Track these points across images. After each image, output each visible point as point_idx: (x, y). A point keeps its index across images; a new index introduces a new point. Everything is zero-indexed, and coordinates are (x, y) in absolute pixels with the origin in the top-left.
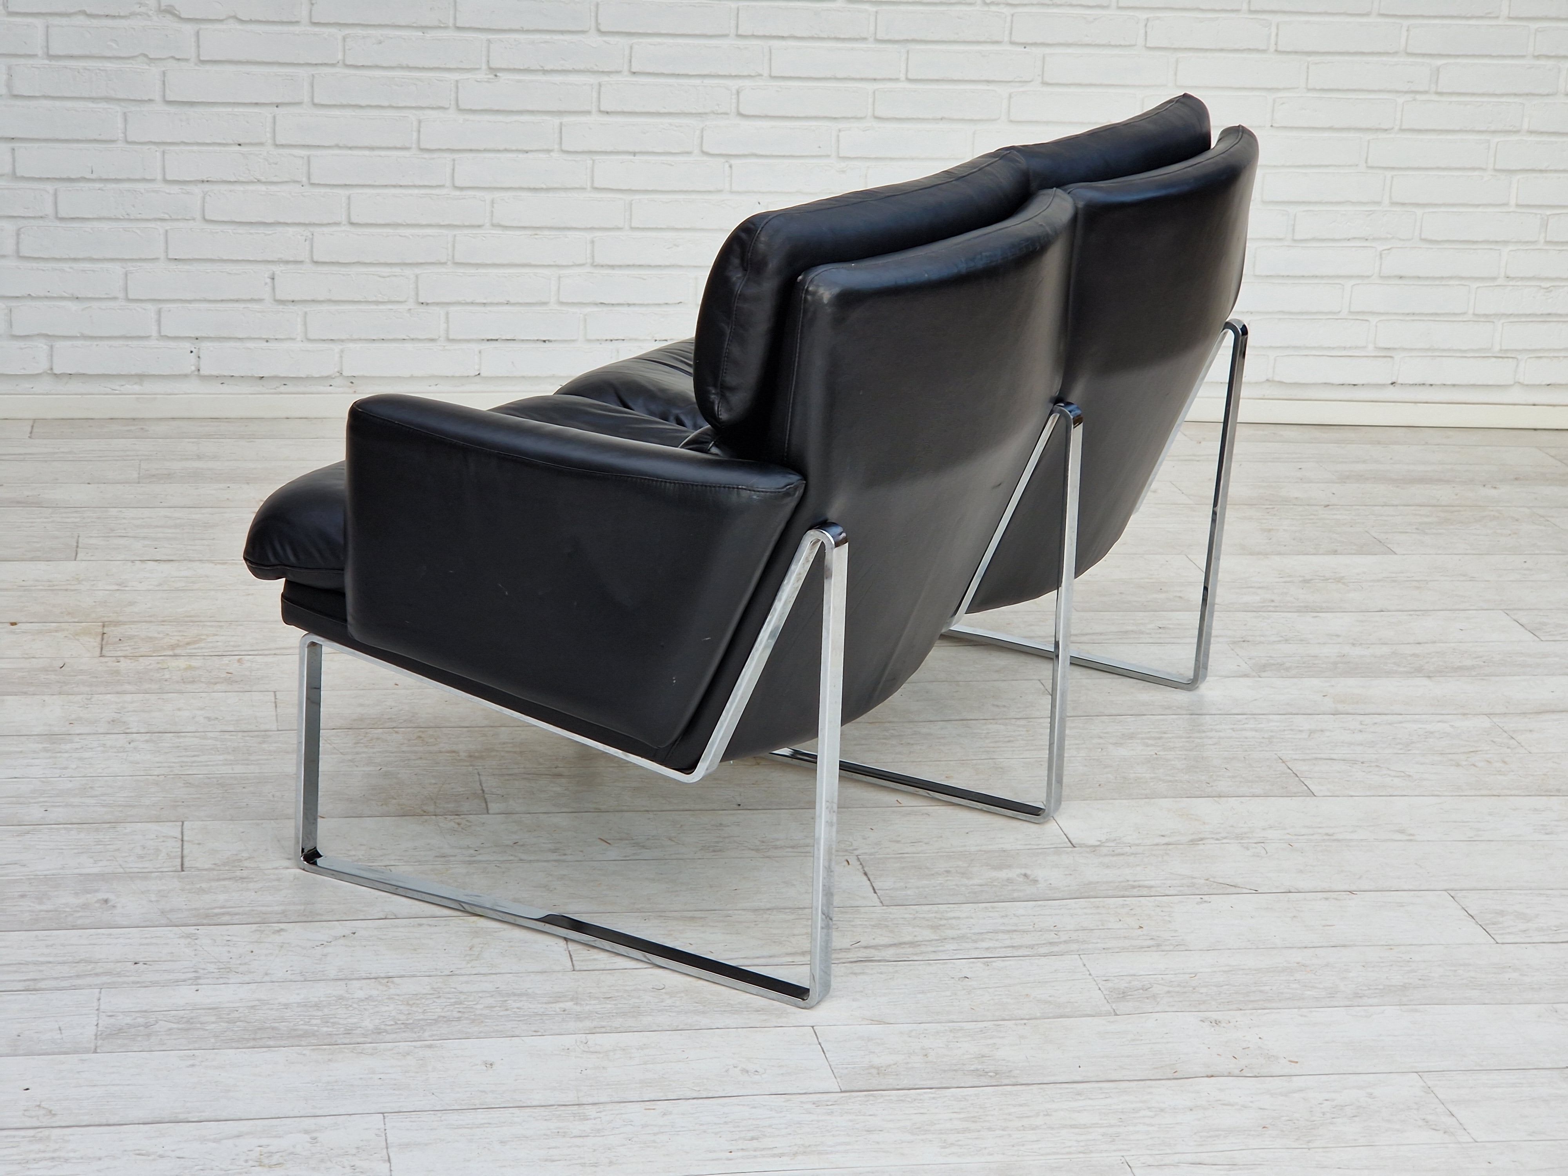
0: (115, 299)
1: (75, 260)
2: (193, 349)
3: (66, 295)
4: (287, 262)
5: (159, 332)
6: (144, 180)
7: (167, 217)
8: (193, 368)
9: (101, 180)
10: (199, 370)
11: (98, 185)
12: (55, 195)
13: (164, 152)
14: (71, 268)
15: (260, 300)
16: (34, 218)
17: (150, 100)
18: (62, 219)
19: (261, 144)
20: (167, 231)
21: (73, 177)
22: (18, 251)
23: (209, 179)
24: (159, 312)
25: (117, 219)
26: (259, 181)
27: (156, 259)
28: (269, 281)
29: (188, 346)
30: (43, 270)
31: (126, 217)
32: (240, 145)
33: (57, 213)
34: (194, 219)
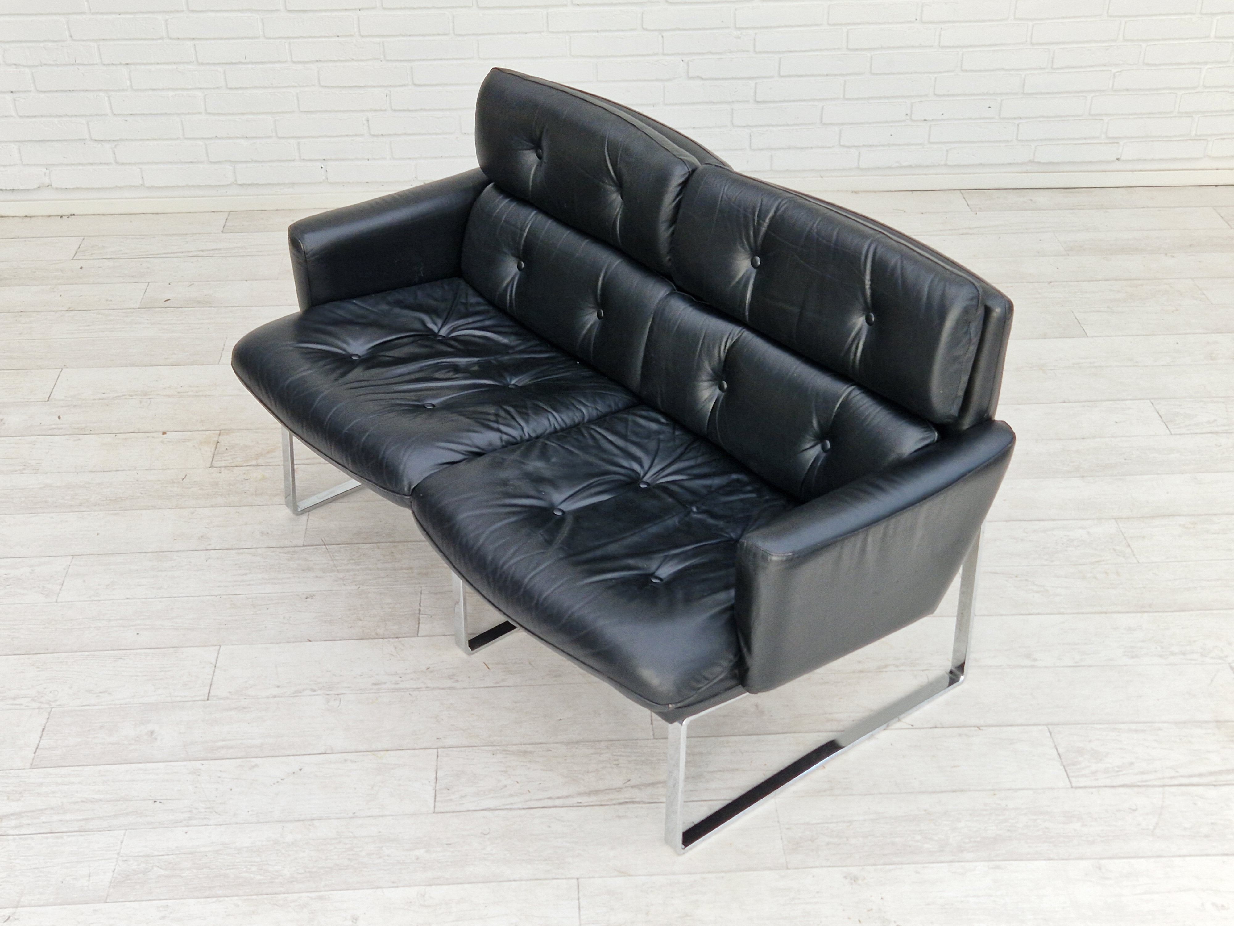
0: (270, 137)
1: (242, 114)
2: (323, 166)
3: (239, 136)
4: (376, 110)
5: (300, 156)
6: (279, 62)
7: (296, 84)
8: (324, 178)
9: (252, 63)
10: (327, 179)
11: (250, 66)
12: (224, 73)
13: (290, 44)
14: (240, 119)
15: (362, 135)
16: (214, 88)
17: (277, 10)
18: (231, 89)
19: (352, 36)
20: (297, 94)
21: (234, 61)
22: (206, 110)
23: (321, 60)
24: (299, 144)
25: (266, 87)
26: (353, 59)
27: (293, 112)
28: (365, 122)
29: (319, 164)
30: (223, 121)
31: (271, 86)
32: (338, 36)
33: (227, 85)
34: (314, 85)
